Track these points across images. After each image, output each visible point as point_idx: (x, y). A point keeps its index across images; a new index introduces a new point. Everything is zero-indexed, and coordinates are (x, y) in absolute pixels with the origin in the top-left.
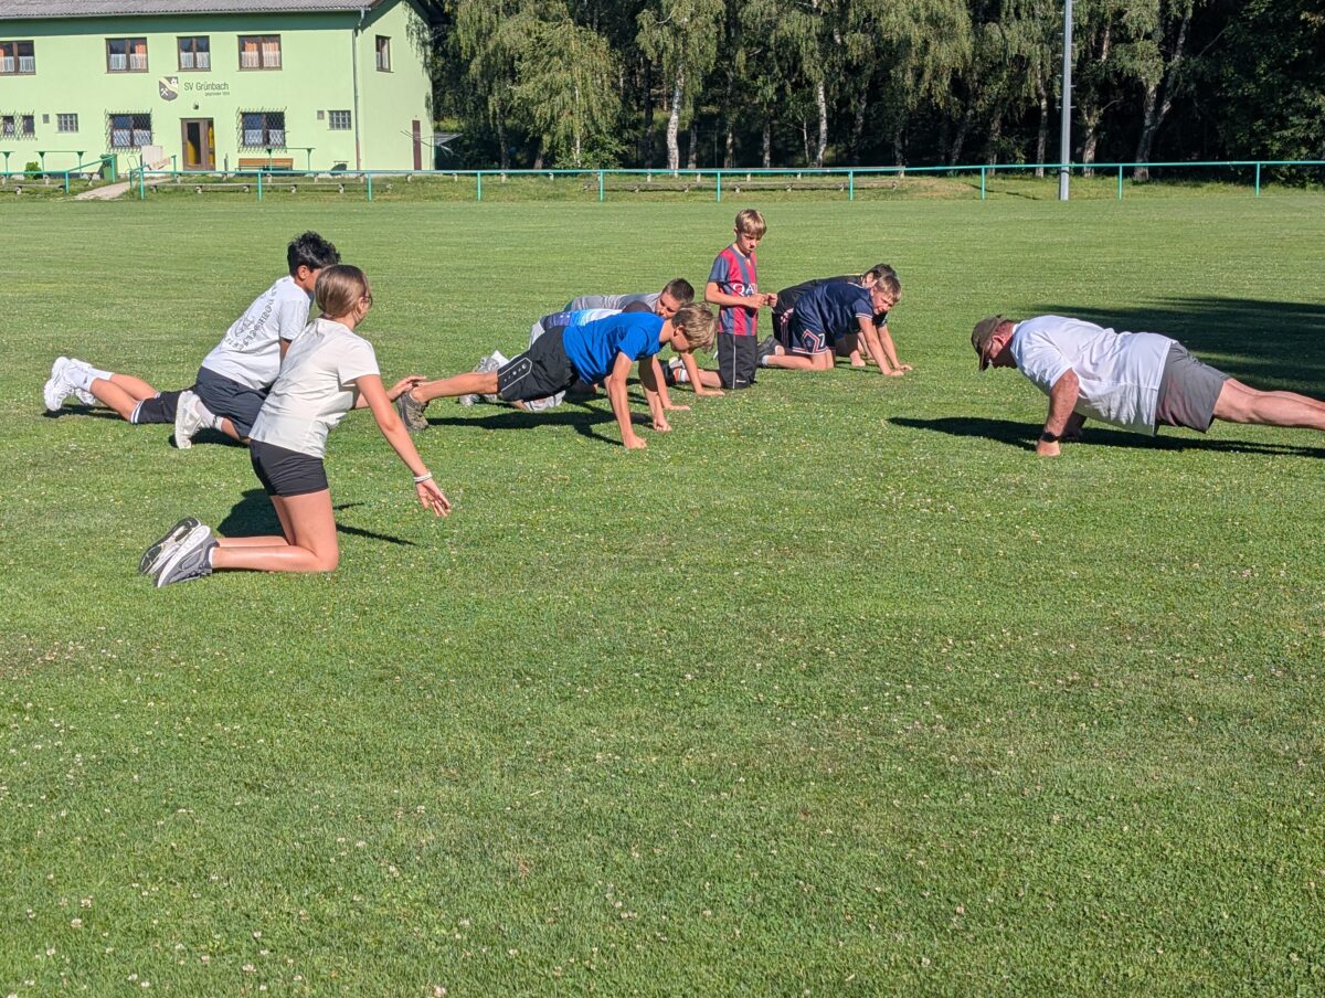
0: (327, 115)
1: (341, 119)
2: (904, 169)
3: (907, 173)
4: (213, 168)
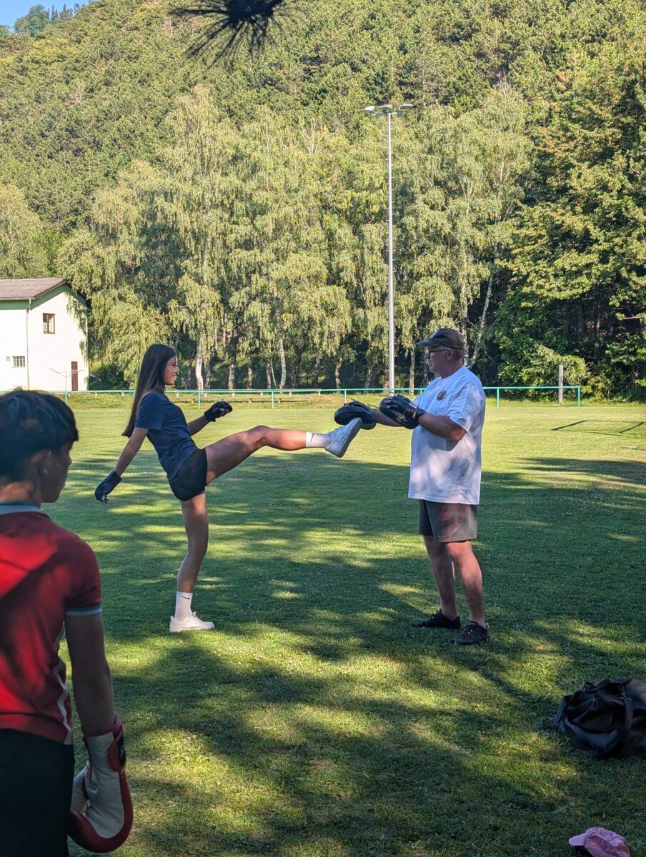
0: (12, 359)
1: (20, 361)
2: (321, 390)
3: (322, 393)
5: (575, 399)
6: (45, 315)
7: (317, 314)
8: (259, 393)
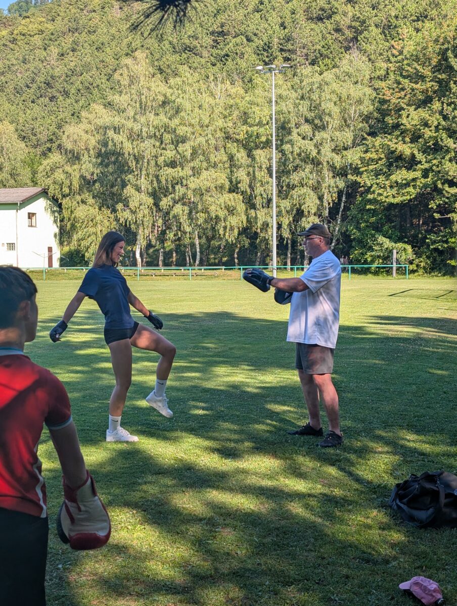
0: (6, 245)
1: (11, 246)
2: (224, 267)
3: (225, 269)
5: (405, 274)
6: (29, 214)
7: (222, 214)
8: (181, 270)
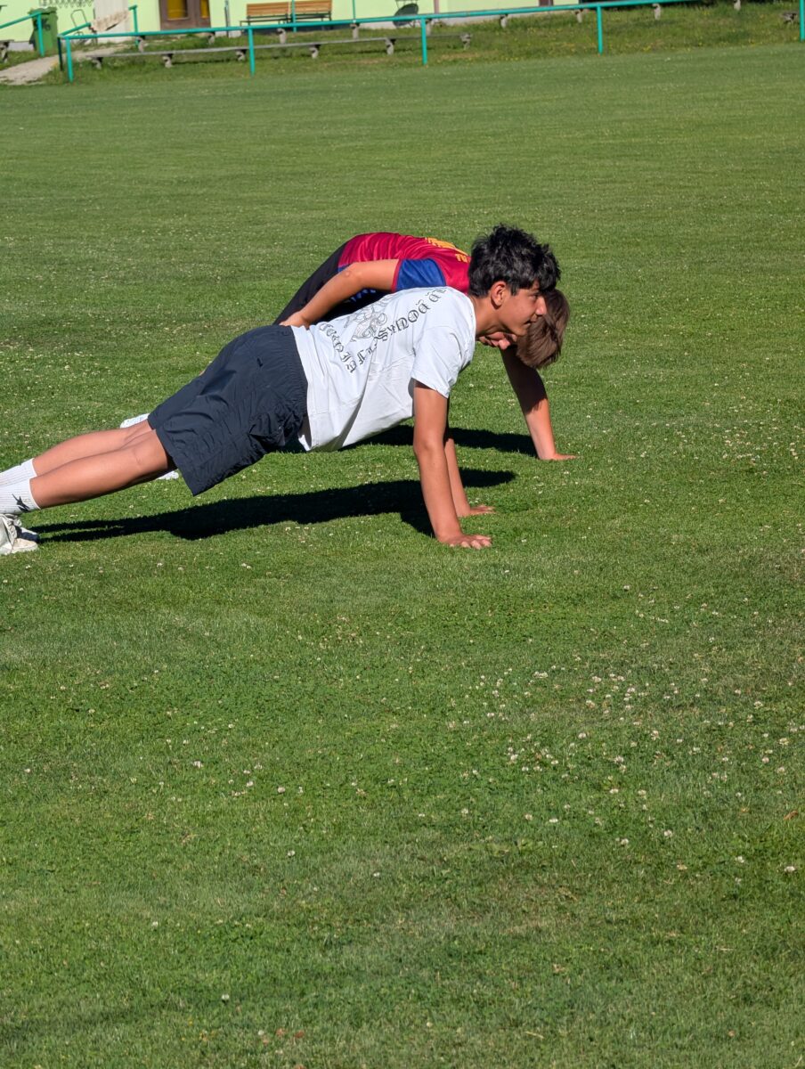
4: (207, 23)
